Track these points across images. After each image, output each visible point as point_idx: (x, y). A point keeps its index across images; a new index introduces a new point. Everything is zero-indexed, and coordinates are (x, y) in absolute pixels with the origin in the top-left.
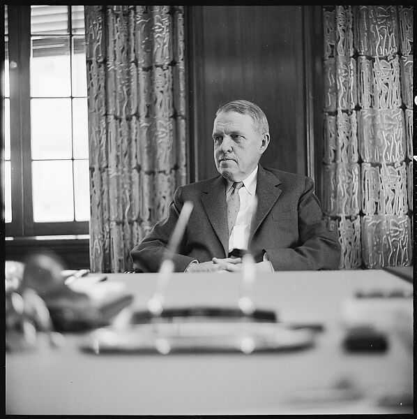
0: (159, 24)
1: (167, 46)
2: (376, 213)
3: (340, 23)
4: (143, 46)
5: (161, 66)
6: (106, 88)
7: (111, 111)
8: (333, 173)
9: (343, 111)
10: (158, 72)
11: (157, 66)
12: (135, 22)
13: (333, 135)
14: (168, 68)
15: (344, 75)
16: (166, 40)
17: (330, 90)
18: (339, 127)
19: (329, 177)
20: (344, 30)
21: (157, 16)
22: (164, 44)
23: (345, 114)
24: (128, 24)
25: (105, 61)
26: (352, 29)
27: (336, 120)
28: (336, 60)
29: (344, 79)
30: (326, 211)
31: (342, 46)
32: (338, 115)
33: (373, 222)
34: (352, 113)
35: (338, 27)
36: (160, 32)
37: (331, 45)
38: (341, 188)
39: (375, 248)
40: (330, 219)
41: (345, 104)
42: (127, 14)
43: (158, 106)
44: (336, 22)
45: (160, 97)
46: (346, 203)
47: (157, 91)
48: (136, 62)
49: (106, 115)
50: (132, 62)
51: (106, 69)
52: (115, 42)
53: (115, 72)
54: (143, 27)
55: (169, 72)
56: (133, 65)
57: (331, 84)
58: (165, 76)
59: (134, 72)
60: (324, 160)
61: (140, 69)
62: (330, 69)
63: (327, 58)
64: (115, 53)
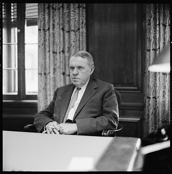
0: (73, 12)
2: (164, 96)
3: (152, 9)
4: (66, 22)
5: (74, 31)
6: (49, 40)
7: (51, 50)
8: (148, 77)
9: (153, 50)
10: (72, 33)
11: (72, 31)
12: (63, 12)
13: (149, 60)
14: (77, 31)
15: (153, 33)
16: (77, 19)
17: (148, 40)
18: (151, 57)
19: (147, 79)
20: (154, 13)
21: (72, 9)
22: (75, 21)
23: (154, 51)
24: (60, 13)
25: (49, 29)
26: (158, 12)
27: (150, 53)
28: (150, 26)
29: (153, 35)
30: (145, 94)
31: (153, 20)
32: (151, 51)
33: (162, 100)
34: (157, 50)
35: (151, 12)
36: (73, 16)
37: (149, 19)
38: (151, 84)
39: (163, 112)
40: (146, 98)
41: (154, 46)
42: (59, 9)
43: (72, 47)
44: (150, 9)
45: (73, 44)
46: (153, 91)
47: (72, 41)
48: (63, 29)
49: (49, 51)
50: (61, 29)
51: (49, 32)
52: (54, 21)
53: (54, 34)
54: (67, 14)
55: (77, 33)
56: (61, 30)
57: (148, 37)
58: (76, 34)
59: (62, 33)
60: (145, 71)
61: (65, 32)
62: (148, 30)
63: (147, 25)
64: (54, 25)
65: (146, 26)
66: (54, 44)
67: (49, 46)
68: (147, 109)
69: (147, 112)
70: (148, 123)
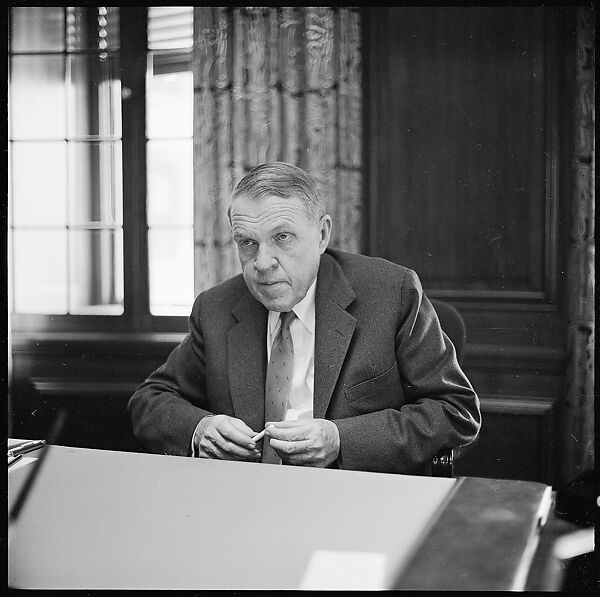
0: (315, 27)
1: (327, 60)
4: (293, 62)
5: (317, 91)
6: (231, 125)
7: (238, 159)
10: (313, 101)
11: (311, 91)
12: (279, 26)
13: (585, 195)
14: (328, 94)
16: (328, 50)
17: (583, 122)
21: (312, 16)
22: (323, 56)
24: (268, 30)
25: (230, 87)
27: (589, 172)
30: (573, 316)
32: (592, 164)
36: (317, 40)
37: (586, 48)
40: (576, 329)
42: (266, 15)
45: (315, 138)
47: (311, 129)
48: (280, 87)
49: (231, 165)
50: (274, 86)
51: (231, 98)
52: (247, 56)
53: (247, 102)
54: (292, 33)
55: (330, 100)
56: (274, 92)
57: (585, 112)
58: (324, 105)
59: (275, 102)
60: (573, 235)
61: (287, 96)
62: (584, 87)
63: (580, 70)
64: (247, 73)
65: (576, 73)
66: (247, 140)
67: (232, 148)
68: (577, 370)
69: (577, 382)
70: (582, 419)
